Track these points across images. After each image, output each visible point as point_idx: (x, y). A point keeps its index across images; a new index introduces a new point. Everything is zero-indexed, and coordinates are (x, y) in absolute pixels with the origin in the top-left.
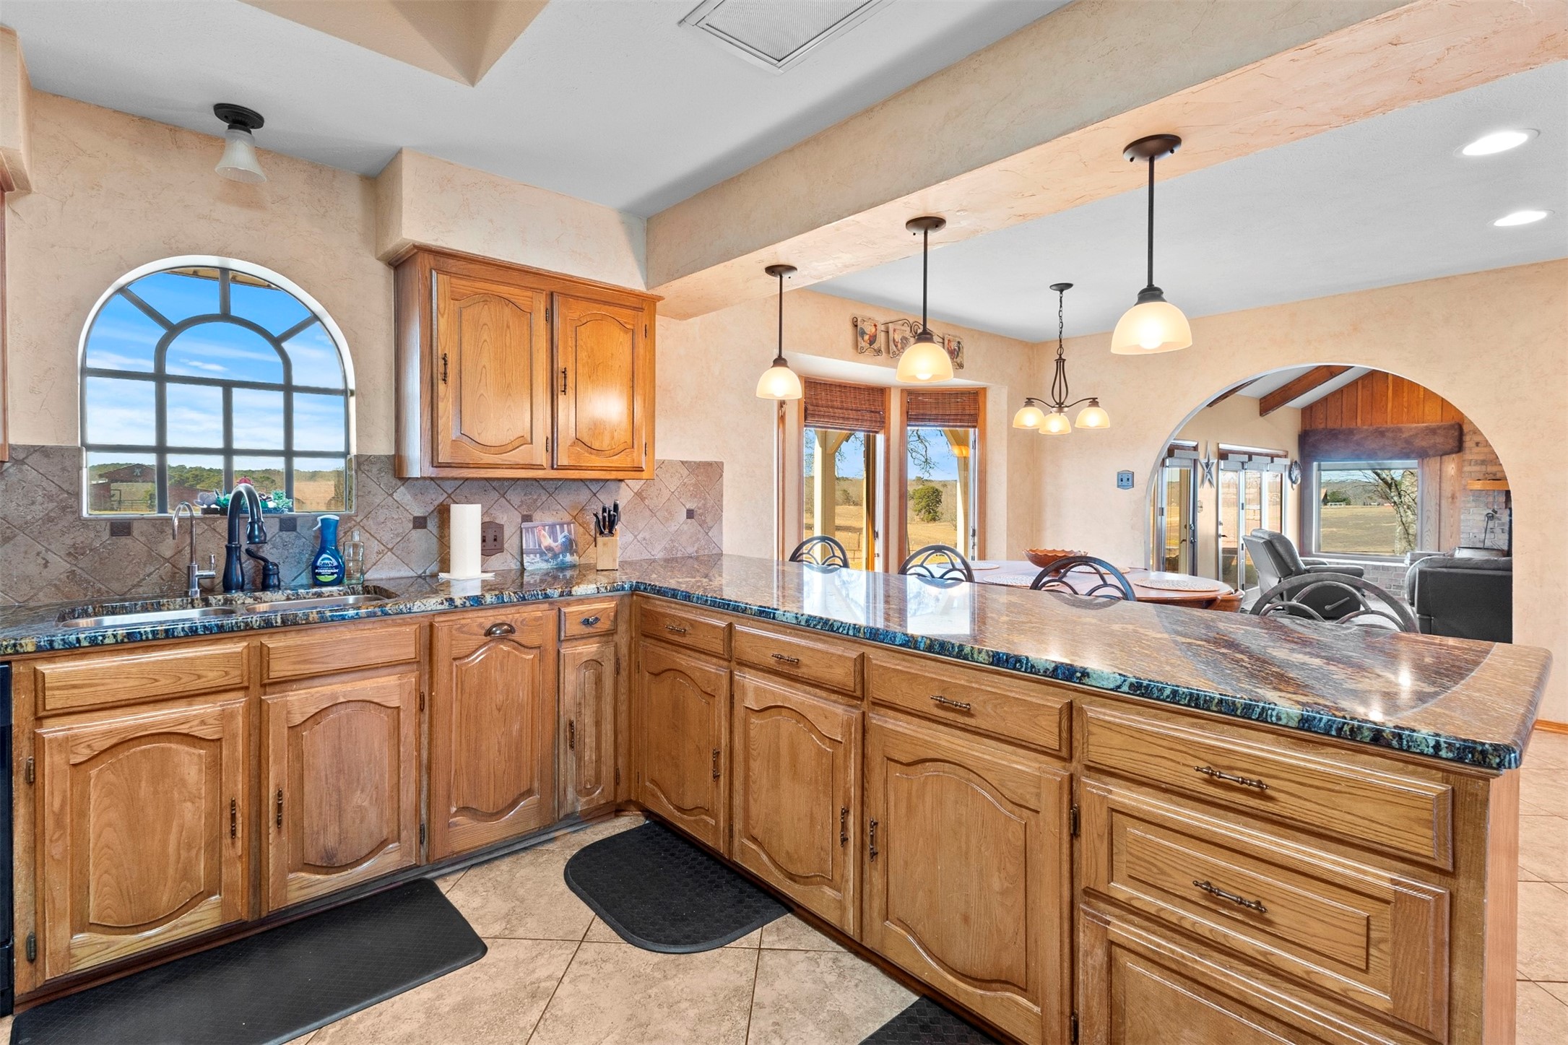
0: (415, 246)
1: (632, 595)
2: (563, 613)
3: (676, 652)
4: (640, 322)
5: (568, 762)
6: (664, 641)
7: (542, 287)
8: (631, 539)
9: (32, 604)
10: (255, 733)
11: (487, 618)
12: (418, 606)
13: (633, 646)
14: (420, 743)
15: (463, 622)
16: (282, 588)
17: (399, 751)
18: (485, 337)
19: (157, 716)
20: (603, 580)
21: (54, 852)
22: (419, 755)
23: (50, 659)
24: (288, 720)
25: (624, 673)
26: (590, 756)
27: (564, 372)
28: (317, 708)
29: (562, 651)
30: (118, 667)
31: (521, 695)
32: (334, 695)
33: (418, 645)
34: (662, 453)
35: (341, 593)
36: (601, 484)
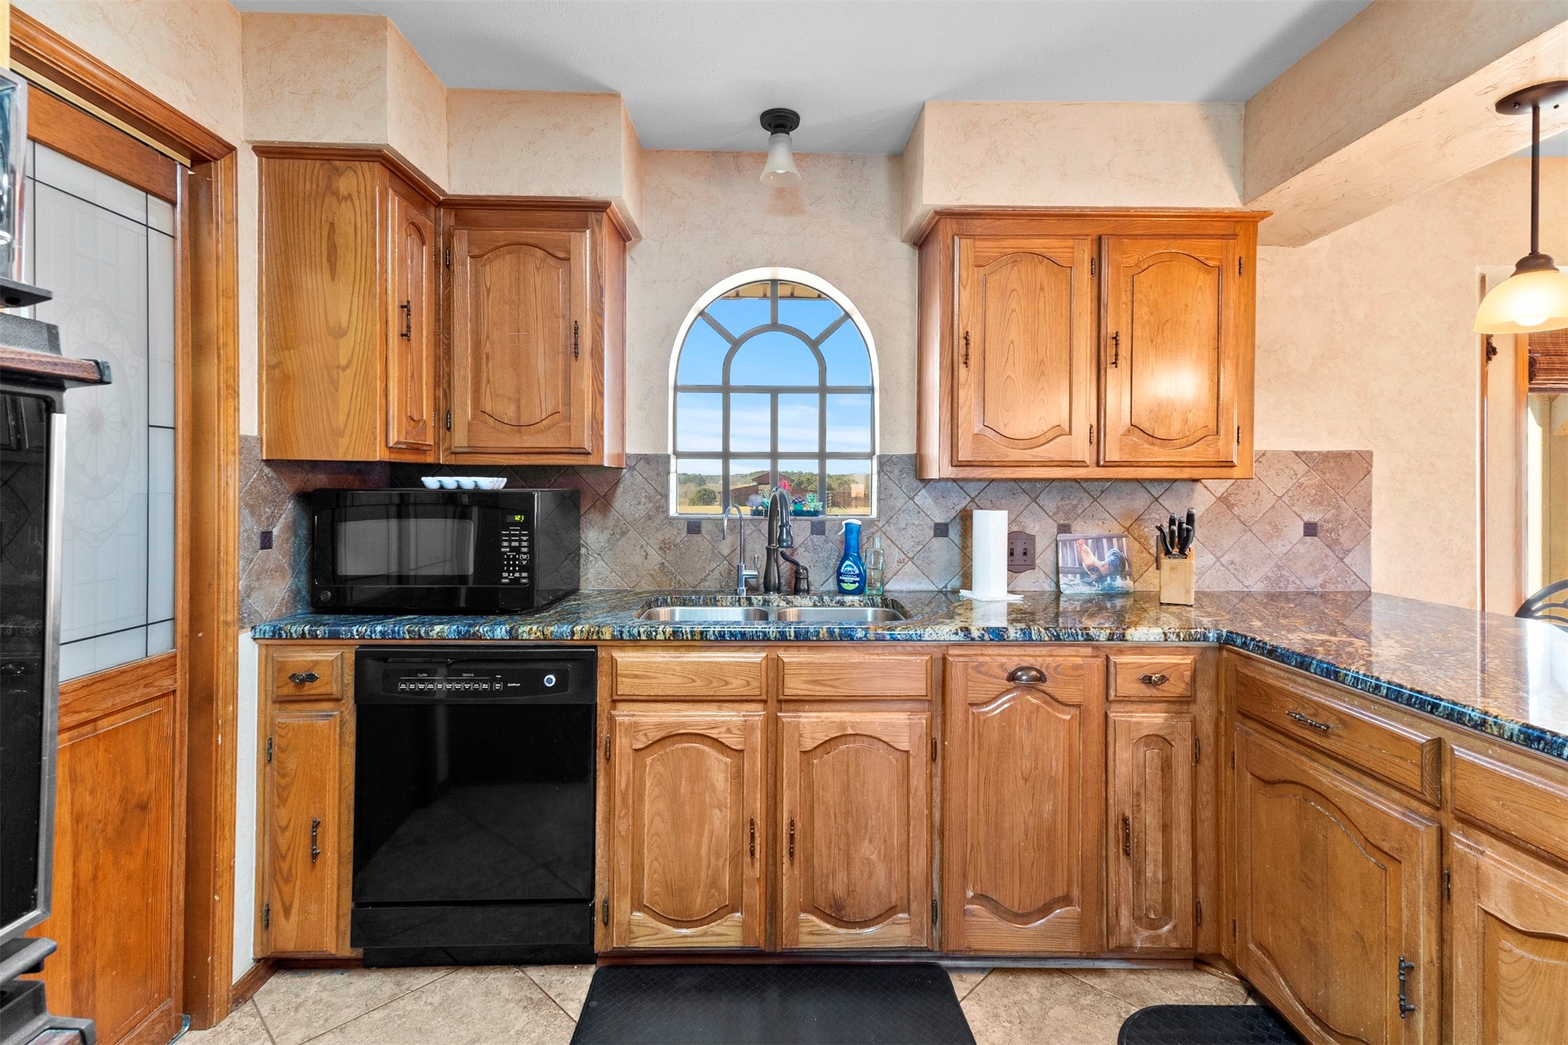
0: (937, 213)
1: (1220, 649)
2: (1112, 664)
3: (1307, 756)
4: (1230, 255)
5: (1120, 873)
6: (1282, 733)
7: (1087, 232)
8: (1212, 562)
9: (638, 590)
10: (772, 750)
11: (1012, 658)
12: (929, 633)
13: (1222, 724)
14: (932, 799)
15: (981, 659)
16: (811, 593)
17: (908, 805)
18: (1014, 305)
19: (694, 716)
20: (1171, 622)
21: (621, 828)
22: (931, 815)
23: (622, 648)
24: (800, 745)
25: (1207, 765)
26: (1155, 873)
27: (1115, 338)
28: (827, 736)
29: (1111, 715)
30: (666, 663)
31: (1054, 765)
32: (842, 725)
33: (929, 681)
34: (1267, 438)
35: (862, 604)
36: (1166, 485)
